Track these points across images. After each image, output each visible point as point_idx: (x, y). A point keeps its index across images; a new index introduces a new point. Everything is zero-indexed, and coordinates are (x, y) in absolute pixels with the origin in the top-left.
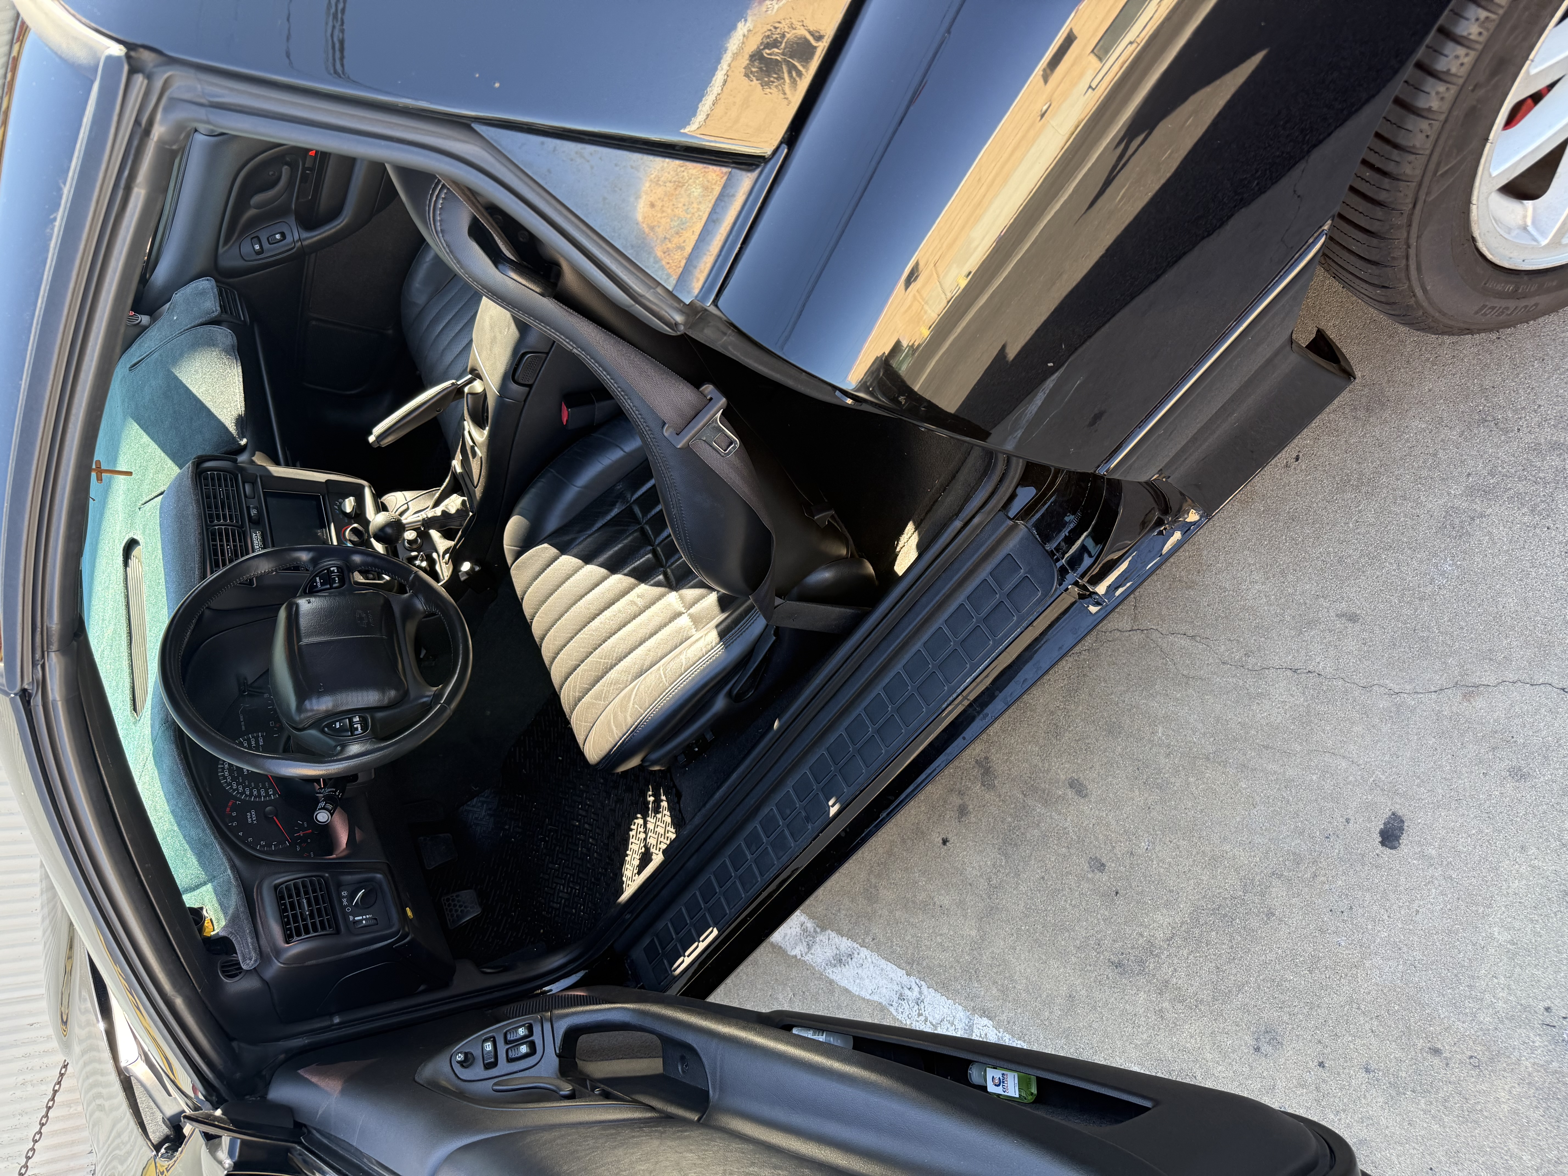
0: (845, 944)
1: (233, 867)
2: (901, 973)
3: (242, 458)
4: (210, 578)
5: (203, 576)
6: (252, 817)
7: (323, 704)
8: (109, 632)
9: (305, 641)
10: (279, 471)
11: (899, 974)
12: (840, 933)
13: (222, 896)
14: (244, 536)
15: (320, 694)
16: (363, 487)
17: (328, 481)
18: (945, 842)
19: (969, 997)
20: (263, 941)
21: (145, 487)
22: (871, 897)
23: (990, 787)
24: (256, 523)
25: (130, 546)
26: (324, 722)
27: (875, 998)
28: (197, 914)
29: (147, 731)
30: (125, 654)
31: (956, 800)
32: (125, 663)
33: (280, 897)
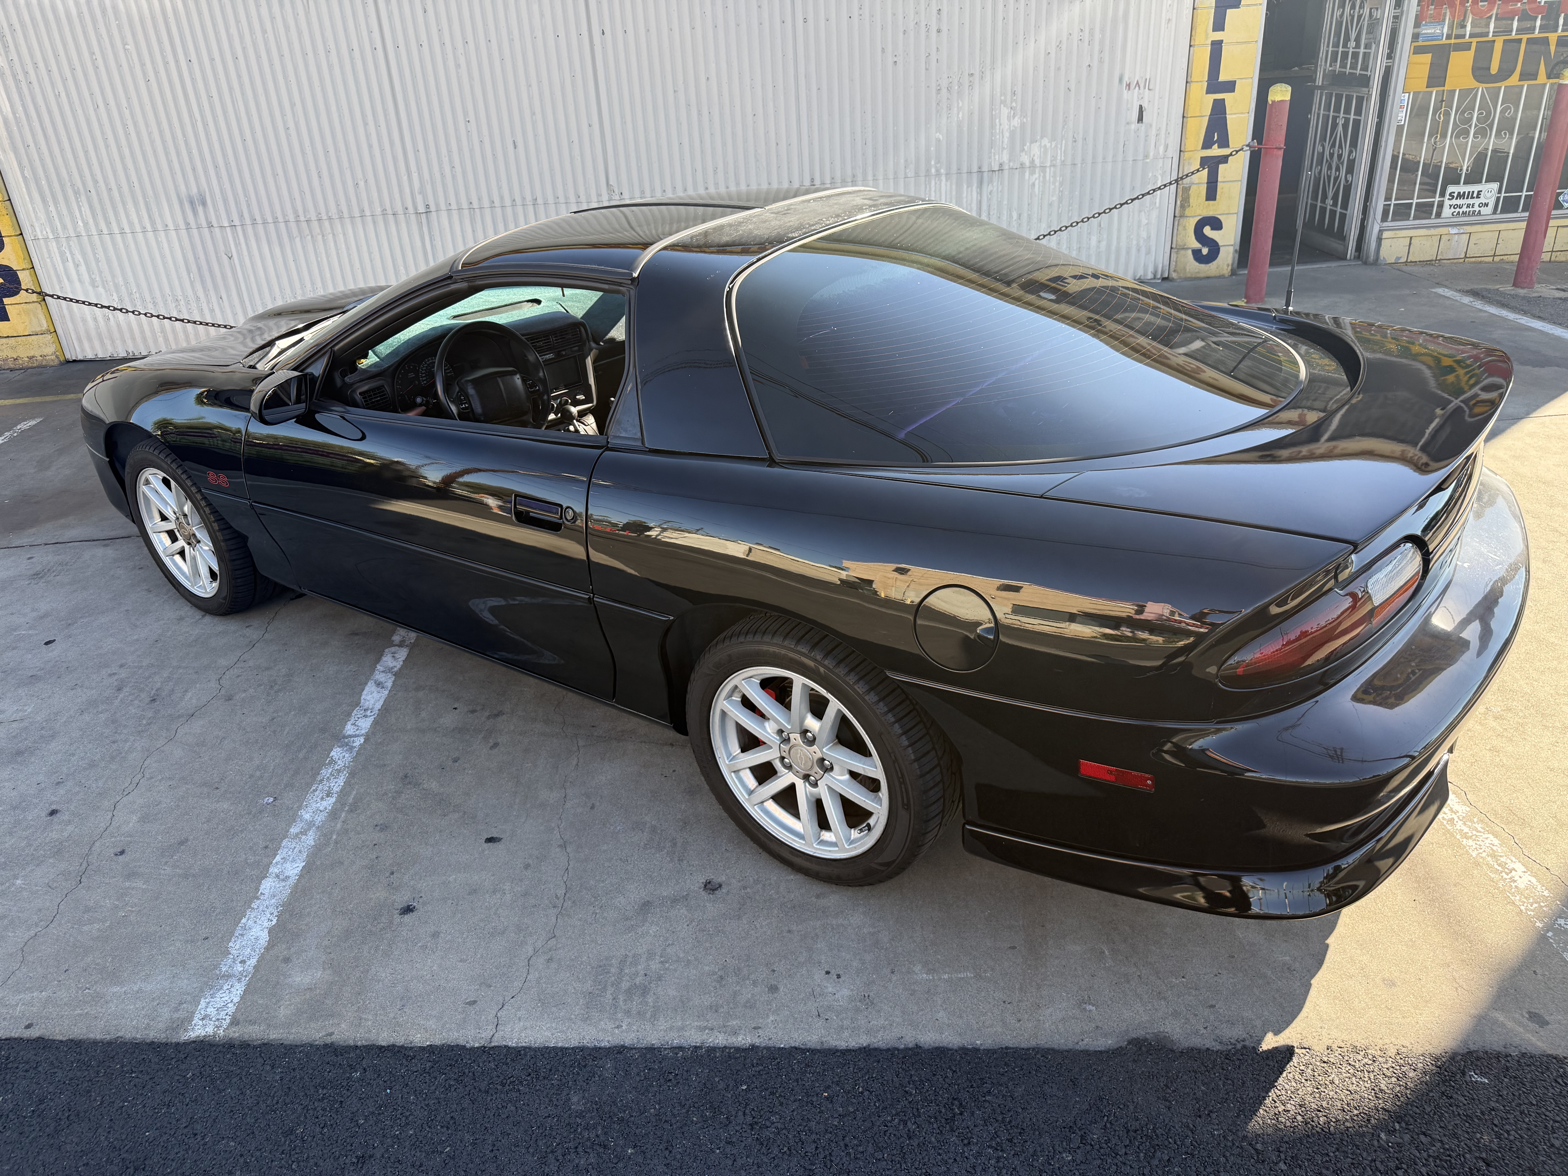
0: (389, 684)
1: (389, 367)
2: (379, 707)
3: (593, 345)
4: (523, 338)
5: (523, 335)
6: (412, 375)
7: (471, 391)
8: (492, 299)
9: (499, 380)
10: (589, 361)
11: (378, 706)
12: (394, 682)
13: (375, 365)
14: (550, 350)
15: (475, 388)
16: (592, 402)
17: (590, 386)
18: (455, 709)
19: (373, 733)
20: (358, 384)
21: (570, 304)
22: (418, 689)
23: (488, 718)
24: (558, 355)
25: (538, 302)
26: (463, 391)
27: (362, 701)
28: (365, 356)
29: (445, 323)
30: (481, 308)
31: (479, 708)
32: (477, 309)
33: (379, 388)
